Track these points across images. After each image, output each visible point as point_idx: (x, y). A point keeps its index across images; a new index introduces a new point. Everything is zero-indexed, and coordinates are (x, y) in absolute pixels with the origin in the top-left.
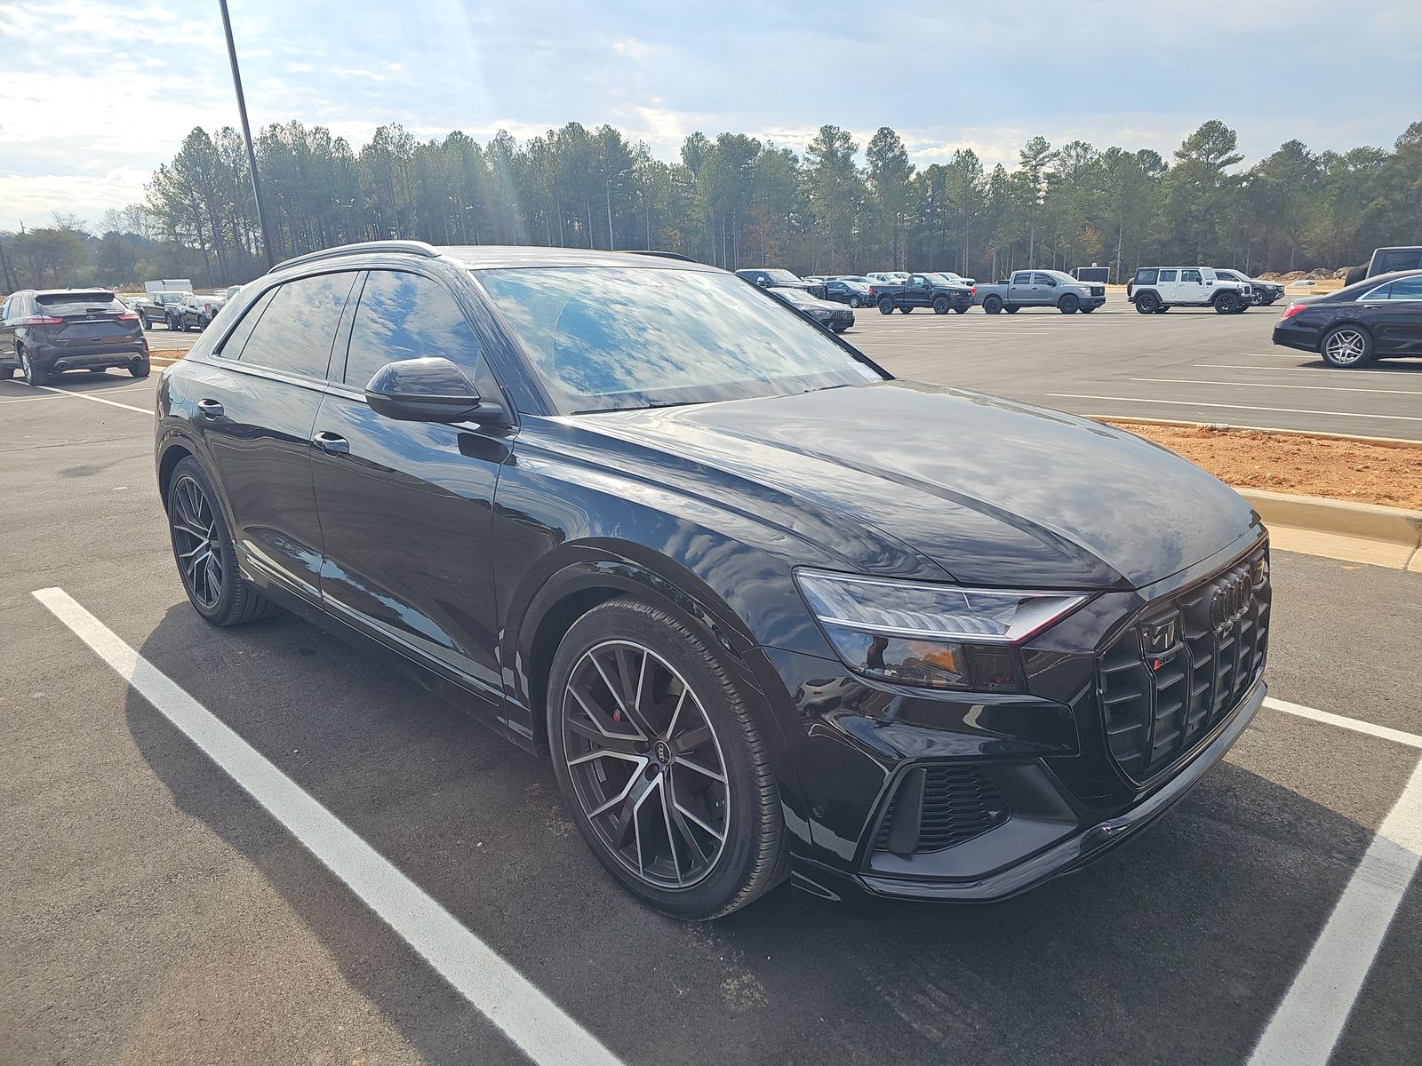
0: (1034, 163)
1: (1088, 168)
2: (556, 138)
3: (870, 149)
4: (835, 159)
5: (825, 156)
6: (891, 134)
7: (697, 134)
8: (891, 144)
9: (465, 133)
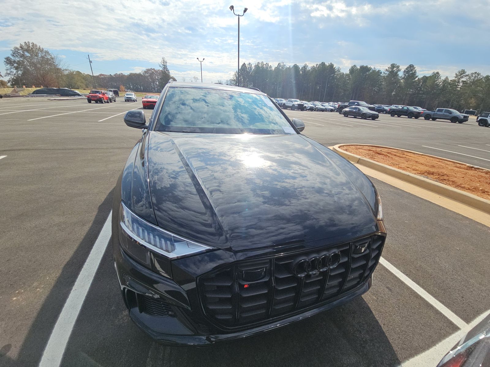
0: (459, 77)
1: (478, 80)
2: (318, 66)
3: (405, 71)
4: (393, 73)
5: (390, 72)
6: (413, 66)
7: (354, 65)
8: (412, 69)
9: (297, 64)
